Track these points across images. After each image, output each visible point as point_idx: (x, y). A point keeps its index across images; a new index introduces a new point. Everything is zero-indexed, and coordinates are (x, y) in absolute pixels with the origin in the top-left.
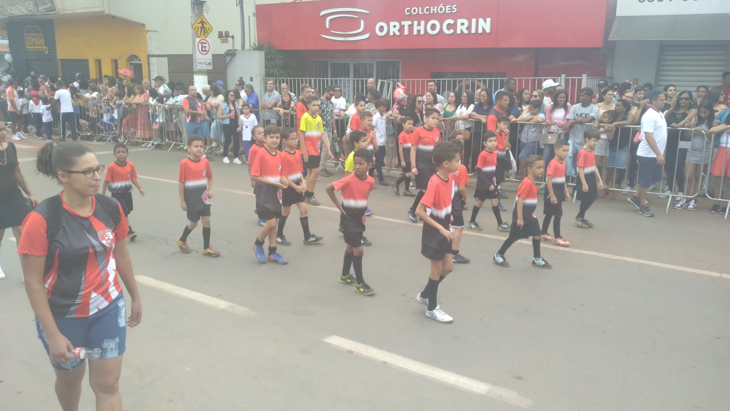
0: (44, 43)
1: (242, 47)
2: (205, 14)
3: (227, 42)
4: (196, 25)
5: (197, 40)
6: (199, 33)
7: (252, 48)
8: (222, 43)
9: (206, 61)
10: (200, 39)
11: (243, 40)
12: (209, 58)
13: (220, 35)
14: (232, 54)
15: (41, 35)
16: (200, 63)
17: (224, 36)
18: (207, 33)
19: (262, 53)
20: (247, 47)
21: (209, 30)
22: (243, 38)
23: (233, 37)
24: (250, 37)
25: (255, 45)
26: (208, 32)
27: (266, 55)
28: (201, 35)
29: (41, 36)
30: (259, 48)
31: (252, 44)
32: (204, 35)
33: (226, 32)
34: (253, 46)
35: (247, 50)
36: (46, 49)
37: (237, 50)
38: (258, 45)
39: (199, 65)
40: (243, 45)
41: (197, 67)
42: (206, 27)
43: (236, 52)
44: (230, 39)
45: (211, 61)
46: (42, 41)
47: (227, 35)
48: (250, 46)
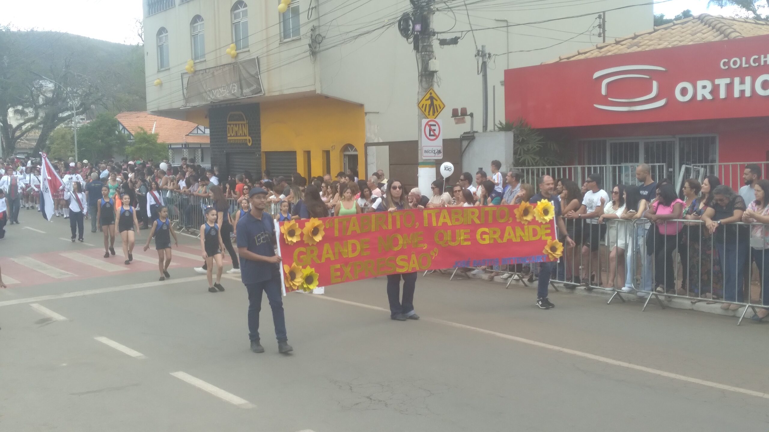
0: (248, 132)
1: (484, 128)
2: (436, 87)
3: (464, 122)
4: (424, 102)
5: (424, 121)
6: (427, 113)
7: (496, 129)
8: (457, 123)
9: (434, 148)
10: (427, 120)
11: (485, 119)
12: (438, 144)
13: (455, 113)
14: (469, 137)
15: (245, 122)
16: (426, 152)
17: (460, 114)
18: (437, 111)
19: (511, 135)
20: (490, 127)
21: (440, 108)
22: (485, 116)
23: (472, 115)
24: (494, 114)
25: (501, 124)
26: (439, 110)
27: (516, 137)
28: (429, 115)
29: (244, 124)
30: (506, 128)
31: (497, 122)
32: (433, 115)
33: (462, 109)
34: (499, 126)
35: (491, 131)
36: (249, 140)
37: (477, 132)
38: (506, 124)
39: (425, 154)
40: (484, 125)
41: (423, 156)
42: (436, 105)
43: (476, 134)
44: (468, 119)
45: (440, 148)
46: (246, 131)
47: (464, 112)
48: (495, 125)
